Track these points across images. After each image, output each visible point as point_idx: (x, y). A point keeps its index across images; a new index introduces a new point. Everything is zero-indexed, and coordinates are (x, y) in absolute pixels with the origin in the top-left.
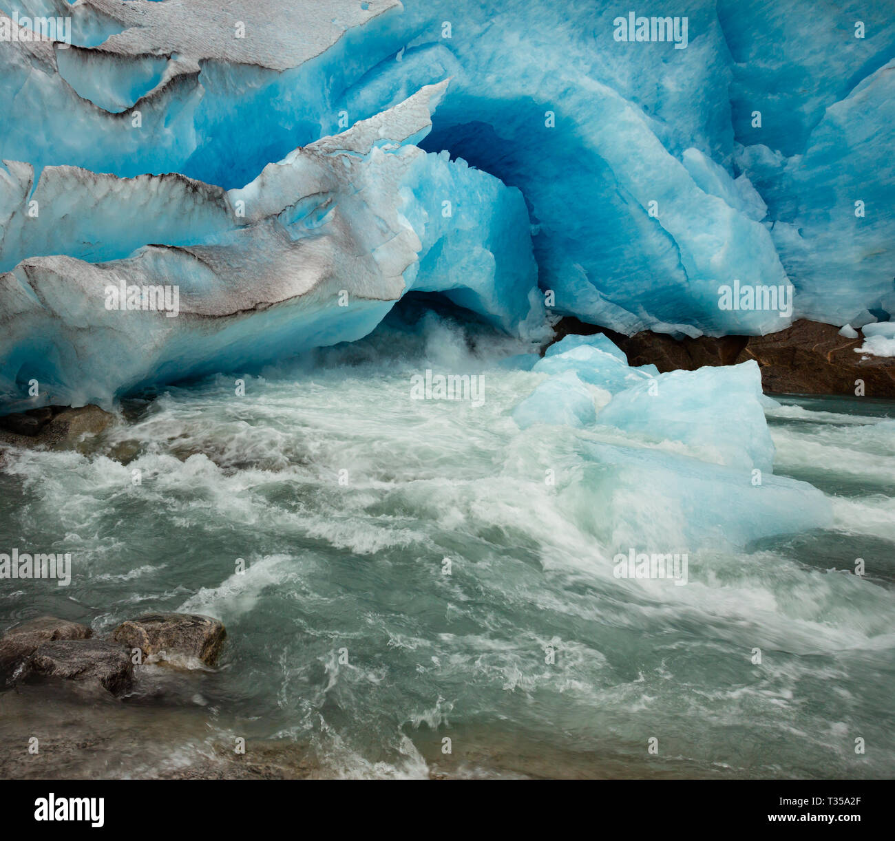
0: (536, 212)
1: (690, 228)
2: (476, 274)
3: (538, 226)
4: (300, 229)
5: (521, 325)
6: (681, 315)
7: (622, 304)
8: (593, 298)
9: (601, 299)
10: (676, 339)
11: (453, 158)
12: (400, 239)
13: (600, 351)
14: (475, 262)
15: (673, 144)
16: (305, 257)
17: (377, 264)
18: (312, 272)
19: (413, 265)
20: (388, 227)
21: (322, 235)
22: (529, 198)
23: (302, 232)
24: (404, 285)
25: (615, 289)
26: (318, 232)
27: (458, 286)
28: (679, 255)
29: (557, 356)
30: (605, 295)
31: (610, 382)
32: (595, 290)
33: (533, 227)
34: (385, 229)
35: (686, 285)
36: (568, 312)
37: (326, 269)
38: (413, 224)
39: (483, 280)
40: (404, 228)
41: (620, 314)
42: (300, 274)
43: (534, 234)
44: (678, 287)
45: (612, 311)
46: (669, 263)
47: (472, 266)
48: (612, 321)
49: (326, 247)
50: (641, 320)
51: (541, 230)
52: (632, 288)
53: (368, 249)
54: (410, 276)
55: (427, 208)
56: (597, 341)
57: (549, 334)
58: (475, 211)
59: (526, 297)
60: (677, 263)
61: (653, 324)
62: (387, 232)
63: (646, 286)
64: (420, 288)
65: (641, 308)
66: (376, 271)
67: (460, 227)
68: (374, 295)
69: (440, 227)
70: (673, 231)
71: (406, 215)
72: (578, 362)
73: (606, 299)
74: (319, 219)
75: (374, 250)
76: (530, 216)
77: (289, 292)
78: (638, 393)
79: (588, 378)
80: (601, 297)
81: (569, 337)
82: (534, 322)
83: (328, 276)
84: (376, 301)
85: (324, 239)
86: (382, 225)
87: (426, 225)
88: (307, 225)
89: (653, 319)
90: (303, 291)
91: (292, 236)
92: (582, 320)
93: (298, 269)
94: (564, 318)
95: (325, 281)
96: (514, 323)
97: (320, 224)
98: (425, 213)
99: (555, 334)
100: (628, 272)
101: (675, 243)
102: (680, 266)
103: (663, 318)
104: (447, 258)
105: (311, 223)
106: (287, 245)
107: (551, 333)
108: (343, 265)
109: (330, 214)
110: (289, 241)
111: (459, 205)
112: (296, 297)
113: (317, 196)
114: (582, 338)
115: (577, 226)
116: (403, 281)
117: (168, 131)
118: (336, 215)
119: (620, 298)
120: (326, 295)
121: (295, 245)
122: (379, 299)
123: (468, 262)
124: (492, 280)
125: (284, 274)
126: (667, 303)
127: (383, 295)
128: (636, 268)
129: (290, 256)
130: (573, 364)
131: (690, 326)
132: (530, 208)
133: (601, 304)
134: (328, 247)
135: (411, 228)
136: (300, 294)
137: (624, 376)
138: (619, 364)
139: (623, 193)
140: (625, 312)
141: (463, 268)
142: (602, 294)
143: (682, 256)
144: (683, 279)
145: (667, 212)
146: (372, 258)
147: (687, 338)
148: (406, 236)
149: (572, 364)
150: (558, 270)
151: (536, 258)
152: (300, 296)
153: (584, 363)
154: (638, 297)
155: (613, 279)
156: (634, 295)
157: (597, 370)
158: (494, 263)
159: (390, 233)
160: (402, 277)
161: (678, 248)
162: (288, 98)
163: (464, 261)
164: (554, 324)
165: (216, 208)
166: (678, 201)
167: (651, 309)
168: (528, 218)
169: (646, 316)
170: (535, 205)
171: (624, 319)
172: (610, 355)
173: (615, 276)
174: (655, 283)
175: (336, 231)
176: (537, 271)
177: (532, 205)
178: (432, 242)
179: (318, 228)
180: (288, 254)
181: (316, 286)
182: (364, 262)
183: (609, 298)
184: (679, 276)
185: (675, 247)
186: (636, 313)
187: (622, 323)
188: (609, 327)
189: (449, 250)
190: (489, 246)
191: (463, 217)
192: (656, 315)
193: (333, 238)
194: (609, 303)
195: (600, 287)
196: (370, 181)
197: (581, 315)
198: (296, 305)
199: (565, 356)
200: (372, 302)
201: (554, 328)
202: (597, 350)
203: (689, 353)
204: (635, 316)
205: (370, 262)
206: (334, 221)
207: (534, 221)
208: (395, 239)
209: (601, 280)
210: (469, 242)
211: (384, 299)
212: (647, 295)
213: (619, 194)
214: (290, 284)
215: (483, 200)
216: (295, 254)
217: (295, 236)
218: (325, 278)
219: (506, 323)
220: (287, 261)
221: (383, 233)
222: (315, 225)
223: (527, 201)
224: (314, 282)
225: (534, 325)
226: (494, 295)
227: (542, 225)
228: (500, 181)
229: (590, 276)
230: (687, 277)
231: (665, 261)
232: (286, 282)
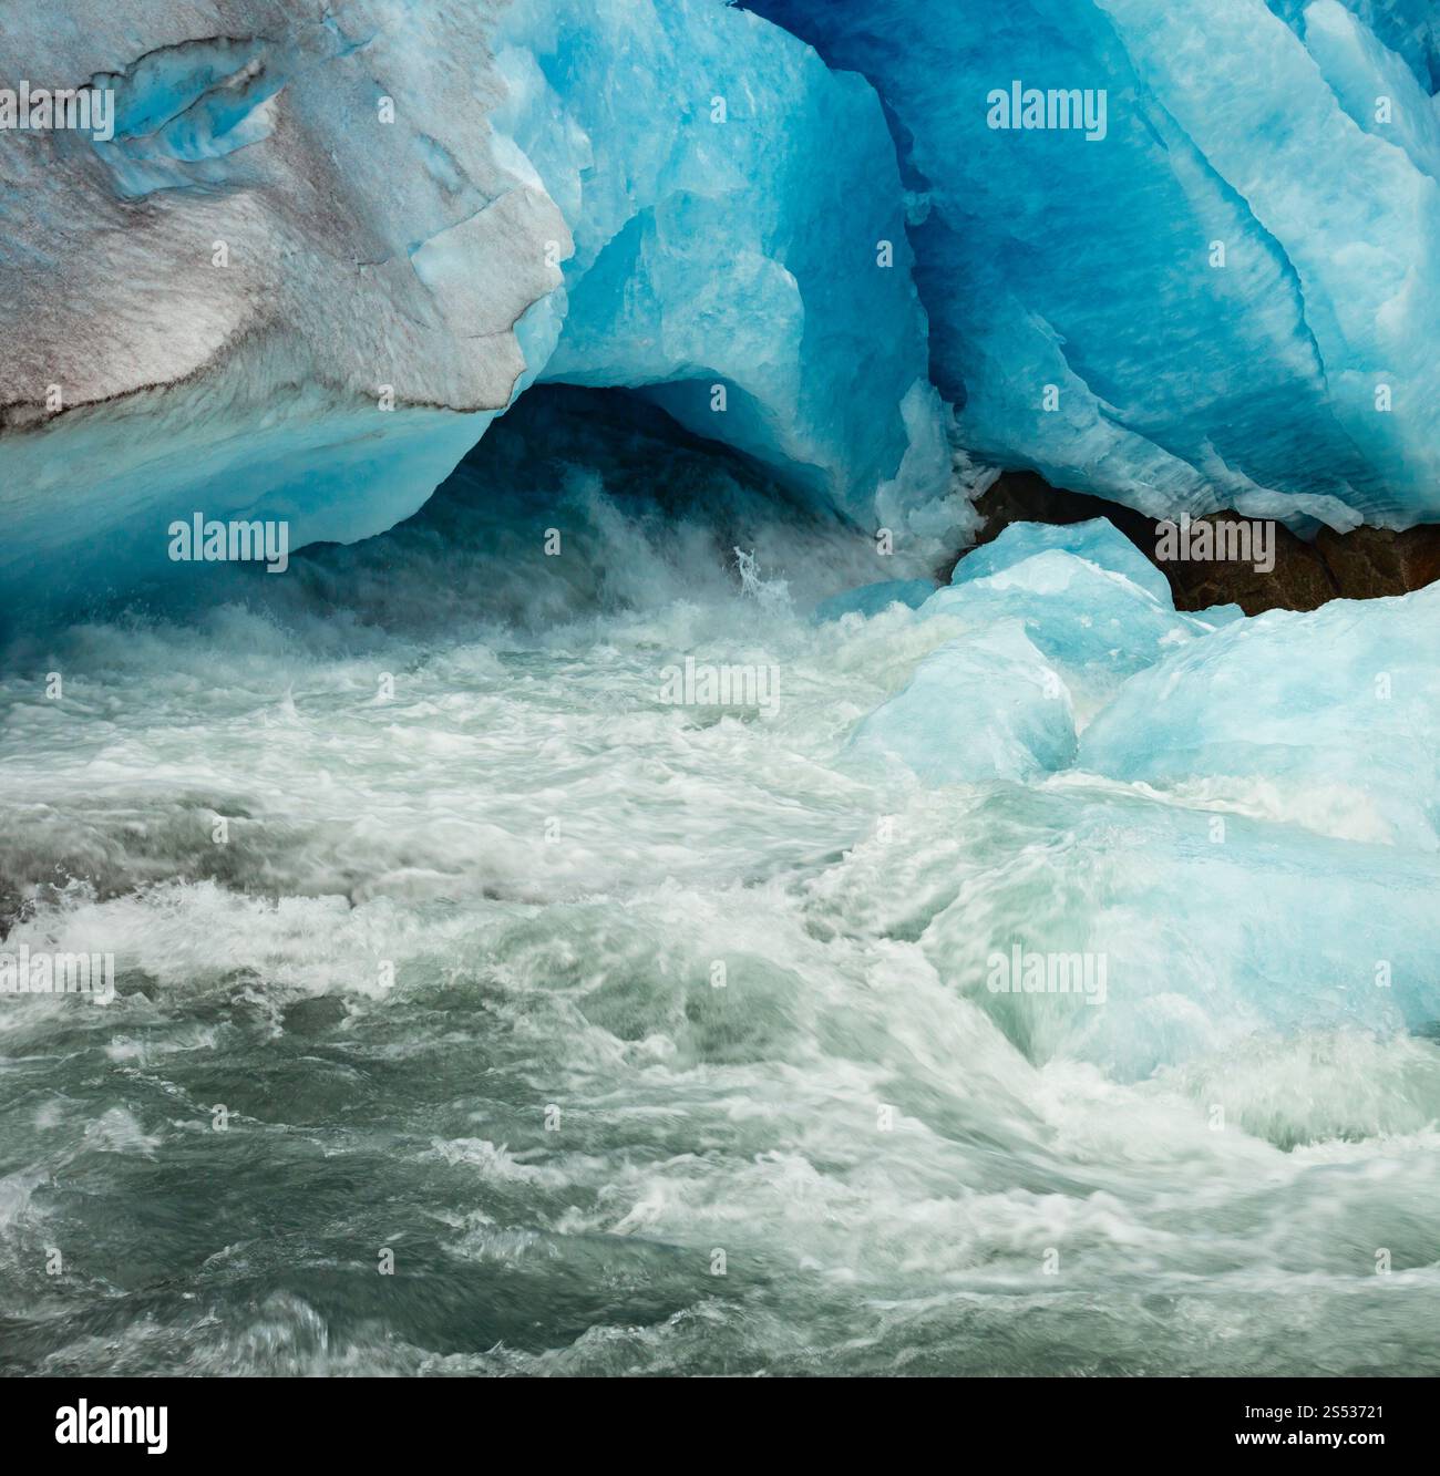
0: (917, 154)
1: (1324, 224)
2: (745, 336)
3: (925, 198)
4: (149, 158)
5: (883, 495)
6: (1307, 469)
7: (1155, 436)
8: (1081, 419)
9: (1103, 423)
10: (1299, 534)
12: (502, 215)
13: (1095, 568)
14: (742, 299)
16: (179, 255)
17: (429, 292)
18: (205, 310)
19: (548, 301)
20: (461, 172)
21: (233, 185)
22: (898, 109)
23: (160, 171)
24: (520, 363)
25: (1138, 393)
26: (218, 172)
27: (689, 373)
28: (1300, 300)
29: (978, 583)
30: (1113, 410)
31: (1122, 655)
32: (1088, 393)
33: (910, 199)
34: (453, 180)
35: (1318, 385)
36: (1015, 456)
37: (255, 299)
38: (544, 170)
39: (768, 355)
40: (516, 180)
41: (1155, 463)
42: (163, 312)
43: (917, 222)
44: (1298, 390)
45: (1134, 456)
46: (1275, 320)
47: (734, 311)
48: (1133, 484)
49: (255, 228)
50: (1209, 480)
51: (934, 208)
52: (1181, 391)
53: (397, 241)
54: (538, 334)
55: (587, 120)
56: (1092, 542)
57: (964, 523)
58: (737, 142)
59: (896, 411)
60: (1294, 323)
61: (1239, 492)
62: (459, 191)
63: (1220, 384)
64: (577, 374)
65: (1207, 448)
66: (428, 314)
67: (693, 188)
68: (427, 396)
69: (630, 184)
70: (1284, 232)
71: (521, 140)
72: (1035, 598)
73: (1115, 421)
74: (220, 129)
75: (417, 246)
76: (902, 163)
77: (124, 373)
79: (1061, 647)
80: (1103, 413)
81: (1015, 530)
82: (919, 485)
83: (263, 323)
84: (431, 413)
85: (244, 201)
86: (439, 165)
87: (586, 174)
88: (178, 145)
89: (1238, 479)
90: (182, 369)
91: (123, 181)
92: (1055, 483)
93: (153, 296)
94: (1004, 475)
95: (253, 339)
96: (863, 487)
97: (224, 145)
98: (580, 137)
99: (977, 521)
100: (1173, 344)
101: (1288, 268)
102: (1302, 330)
103: (1264, 478)
104: (656, 283)
105: (193, 139)
106: (108, 210)
107: (968, 519)
108: (314, 288)
109: (261, 117)
110: (114, 197)
111: (686, 120)
112: (151, 387)
114: (1050, 531)
115: (1034, 202)
116: (515, 350)
118: (281, 120)
119: (1153, 417)
120: (260, 387)
121: (137, 214)
122: (439, 407)
123: (719, 297)
124: (793, 357)
125: (104, 311)
126: (1272, 434)
127: (452, 392)
128: (1194, 331)
129: (119, 249)
130: (1023, 605)
131: (1330, 498)
132: (903, 143)
133: (1104, 433)
134: (261, 228)
135: (536, 183)
136: (167, 378)
137: (1159, 637)
138: (1145, 604)
139: (1155, 116)
140: (1165, 458)
141: (703, 316)
142: (1104, 404)
143: (1308, 304)
144: (1310, 368)
145: (1267, 178)
146: (413, 271)
147: (1326, 530)
148: (521, 206)
149: (1019, 604)
150: (985, 331)
151: (921, 294)
152: (169, 386)
153: (1050, 600)
154: (1198, 415)
155: (1135, 362)
156: (1187, 409)
157: (1086, 621)
158: (797, 306)
159: (469, 194)
160: (507, 336)
161: (1297, 281)
163: (707, 296)
164: (978, 492)
166: (1294, 148)
167: (1231, 457)
168: (896, 169)
169: (1219, 468)
170: (913, 129)
171: (1167, 476)
172: (1121, 578)
173: (1139, 354)
174: (1242, 376)
175: (281, 172)
176: (925, 332)
177: (908, 133)
178: (609, 229)
179: (222, 159)
180: (116, 240)
181: (224, 355)
182: (388, 285)
183: (1125, 416)
184: (1299, 359)
185: (1288, 278)
186: (1196, 463)
187: (1160, 489)
188: (1127, 502)
189: (660, 254)
190: (782, 252)
191: (702, 156)
192: (1248, 469)
193: (275, 199)
194: (1122, 434)
195: (1099, 386)
196: (393, 15)
197: (1048, 465)
198: (153, 414)
199: (1000, 581)
200: (417, 413)
201: (977, 504)
202: (1088, 564)
203: (1329, 572)
204: (1194, 472)
205: (405, 283)
206: (274, 140)
207: (914, 180)
208: (486, 215)
209: (1099, 365)
210: (722, 235)
211: (457, 404)
212: (1221, 410)
213: (1143, 117)
214: (127, 346)
215: (759, 106)
216: (142, 243)
217: (135, 183)
218: (255, 331)
219: (839, 486)
220: (113, 268)
221: (447, 192)
222: (207, 148)
223: (892, 118)
224: (217, 341)
225: (921, 496)
226: (800, 404)
227: (936, 195)
228: (810, 49)
229: (1072, 352)
230: (1321, 362)
231: (1267, 315)
232: (114, 337)
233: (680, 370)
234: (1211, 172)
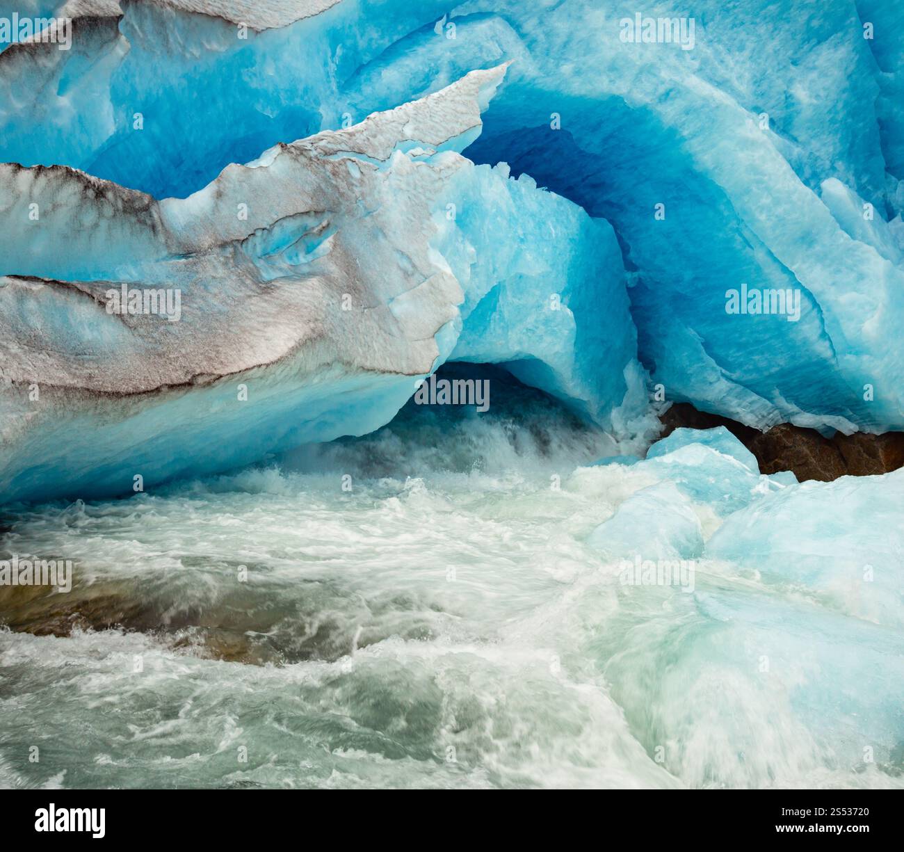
0: (632, 255)
1: (834, 284)
2: (548, 339)
3: (636, 274)
4: (277, 264)
5: (615, 414)
6: (828, 403)
7: (750, 386)
8: (712, 378)
9: (723, 380)
10: (825, 436)
11: (515, 173)
12: (432, 285)
13: (717, 453)
14: (546, 322)
15: (808, 172)
16: (281, 306)
17: (396, 320)
18: (288, 330)
19: (452, 324)
20: (414, 266)
21: (311, 274)
22: (623, 235)
23: (281, 269)
24: (437, 352)
25: (740, 365)
26: (306, 269)
27: (522, 356)
28: (822, 321)
29: (657, 459)
30: (728, 373)
31: (731, 498)
32: (715, 365)
33: (629, 276)
34: (410, 269)
35: (833, 362)
36: (680, 395)
37: (312, 325)
38: (452, 264)
39: (558, 348)
40: (439, 269)
41: (750, 400)
42: (270, 331)
43: (632, 285)
44: (822, 364)
45: (738, 396)
46: (810, 331)
47: (542, 327)
48: (739, 410)
49: (317, 293)
50: (777, 408)
51: (640, 279)
52: (763, 364)
53: (383, 297)
54: (447, 339)
55: (474, 242)
56: (717, 438)
57: (654, 427)
58: (545, 250)
59: (621, 374)
60: (820, 331)
61: (793, 414)
62: (413, 274)
63: (782, 361)
64: (464, 358)
65: (776, 392)
66: (394, 329)
67: (524, 271)
68: (392, 369)
69: (494, 270)
70: (814, 288)
71: (443, 251)
72: (685, 467)
73: (729, 379)
74: (309, 251)
75: (392, 299)
76: (625, 259)
77: (249, 360)
78: (756, 514)
79: (699, 494)
80: (723, 375)
81: (679, 432)
82: (633, 409)
83: (315, 336)
84: (393, 376)
85: (314, 281)
86: (405, 264)
87: (473, 266)
88: (291, 258)
89: (792, 408)
90: (273, 357)
91: (264, 274)
92: (699, 408)
93: (266, 324)
94: (675, 405)
95: (309, 343)
96: (605, 410)
97: (310, 257)
98: (471, 249)
99: (663, 427)
100: (758, 342)
101: (816, 305)
102: (824, 335)
103: (806, 407)
104: (506, 315)
105: (297, 255)
106: (254, 287)
107: (656, 426)
108: (341, 319)
109: (327, 244)
110: (257, 281)
111: (522, 241)
112: (260, 366)
113: (305, 217)
114: (696, 433)
115: (688, 275)
116: (435, 347)
117: (64, 101)
118: (335, 245)
119: (748, 377)
120: (311, 365)
121: (266, 288)
122: (397, 373)
123: (536, 321)
124: (571, 348)
125: (244, 331)
126: (810, 386)
127: (404, 366)
128: (767, 336)
129: (257, 304)
130: (679, 470)
131: (840, 417)
132: (625, 249)
133: (724, 385)
134: (319, 293)
135: (448, 270)
136: (267, 361)
137: (750, 488)
138: (743, 472)
139: (746, 234)
140: (755, 397)
141: (528, 330)
142: (723, 371)
143: (826, 322)
144: (829, 353)
145: (804, 262)
146: (390, 311)
147: (839, 434)
148: (441, 281)
149: (677, 471)
150: (665, 336)
151: (634, 319)
152: (267, 365)
153: (694, 469)
154: (771, 376)
155: (738, 351)
156: (766, 373)
157: (712, 480)
158: (573, 325)
159: (417, 275)
160: (431, 340)
161: (820, 311)
162: (270, 71)
163: (530, 320)
164: (662, 413)
165: (137, 226)
166: (818, 248)
167: (788, 395)
168: (622, 262)
169: (783, 402)
170: (630, 243)
171: (755, 406)
172: (730, 458)
173: (741, 346)
174: (793, 357)
175: (334, 269)
176: (636, 337)
177: (628, 246)
178: (483, 291)
179: (308, 264)
180: (254, 300)
181: (294, 351)
182: (376, 317)
183: (734, 377)
184: (822, 349)
185: (816, 310)
186: (770, 399)
187: (752, 412)
188: (736, 418)
189: (507, 302)
190: (566, 300)
191: (529, 257)
192: (797, 403)
193: (329, 281)
194: (734, 385)
195: (721, 362)
196: (389, 198)
197: (696, 401)
198: (261, 378)
199: (668, 458)
200: (387, 376)
201: (661, 418)
202: (713, 450)
203: (841, 456)
204: (770, 404)
205: (386, 318)
206: (331, 254)
207: (630, 266)
208: (425, 285)
209: (721, 352)
210: (538, 293)
211: (406, 371)
212: (783, 374)
213: (741, 235)
214: (252, 347)
215: (557, 234)
216: (266, 301)
217: (266, 276)
218: (310, 339)
219: (593, 409)
220: (252, 312)
221: (407, 275)
222: (302, 259)
223: (620, 239)
224: (292, 344)
225: (633, 414)
226: (574, 370)
227: (641, 273)
228: (581, 209)
229: (707, 346)
230: (834, 350)
231: (805, 327)
232: (247, 343)
233: (517, 355)
234: (776, 260)
